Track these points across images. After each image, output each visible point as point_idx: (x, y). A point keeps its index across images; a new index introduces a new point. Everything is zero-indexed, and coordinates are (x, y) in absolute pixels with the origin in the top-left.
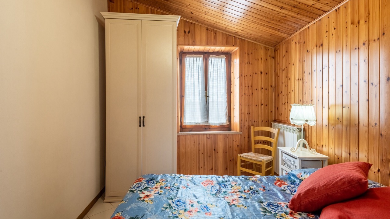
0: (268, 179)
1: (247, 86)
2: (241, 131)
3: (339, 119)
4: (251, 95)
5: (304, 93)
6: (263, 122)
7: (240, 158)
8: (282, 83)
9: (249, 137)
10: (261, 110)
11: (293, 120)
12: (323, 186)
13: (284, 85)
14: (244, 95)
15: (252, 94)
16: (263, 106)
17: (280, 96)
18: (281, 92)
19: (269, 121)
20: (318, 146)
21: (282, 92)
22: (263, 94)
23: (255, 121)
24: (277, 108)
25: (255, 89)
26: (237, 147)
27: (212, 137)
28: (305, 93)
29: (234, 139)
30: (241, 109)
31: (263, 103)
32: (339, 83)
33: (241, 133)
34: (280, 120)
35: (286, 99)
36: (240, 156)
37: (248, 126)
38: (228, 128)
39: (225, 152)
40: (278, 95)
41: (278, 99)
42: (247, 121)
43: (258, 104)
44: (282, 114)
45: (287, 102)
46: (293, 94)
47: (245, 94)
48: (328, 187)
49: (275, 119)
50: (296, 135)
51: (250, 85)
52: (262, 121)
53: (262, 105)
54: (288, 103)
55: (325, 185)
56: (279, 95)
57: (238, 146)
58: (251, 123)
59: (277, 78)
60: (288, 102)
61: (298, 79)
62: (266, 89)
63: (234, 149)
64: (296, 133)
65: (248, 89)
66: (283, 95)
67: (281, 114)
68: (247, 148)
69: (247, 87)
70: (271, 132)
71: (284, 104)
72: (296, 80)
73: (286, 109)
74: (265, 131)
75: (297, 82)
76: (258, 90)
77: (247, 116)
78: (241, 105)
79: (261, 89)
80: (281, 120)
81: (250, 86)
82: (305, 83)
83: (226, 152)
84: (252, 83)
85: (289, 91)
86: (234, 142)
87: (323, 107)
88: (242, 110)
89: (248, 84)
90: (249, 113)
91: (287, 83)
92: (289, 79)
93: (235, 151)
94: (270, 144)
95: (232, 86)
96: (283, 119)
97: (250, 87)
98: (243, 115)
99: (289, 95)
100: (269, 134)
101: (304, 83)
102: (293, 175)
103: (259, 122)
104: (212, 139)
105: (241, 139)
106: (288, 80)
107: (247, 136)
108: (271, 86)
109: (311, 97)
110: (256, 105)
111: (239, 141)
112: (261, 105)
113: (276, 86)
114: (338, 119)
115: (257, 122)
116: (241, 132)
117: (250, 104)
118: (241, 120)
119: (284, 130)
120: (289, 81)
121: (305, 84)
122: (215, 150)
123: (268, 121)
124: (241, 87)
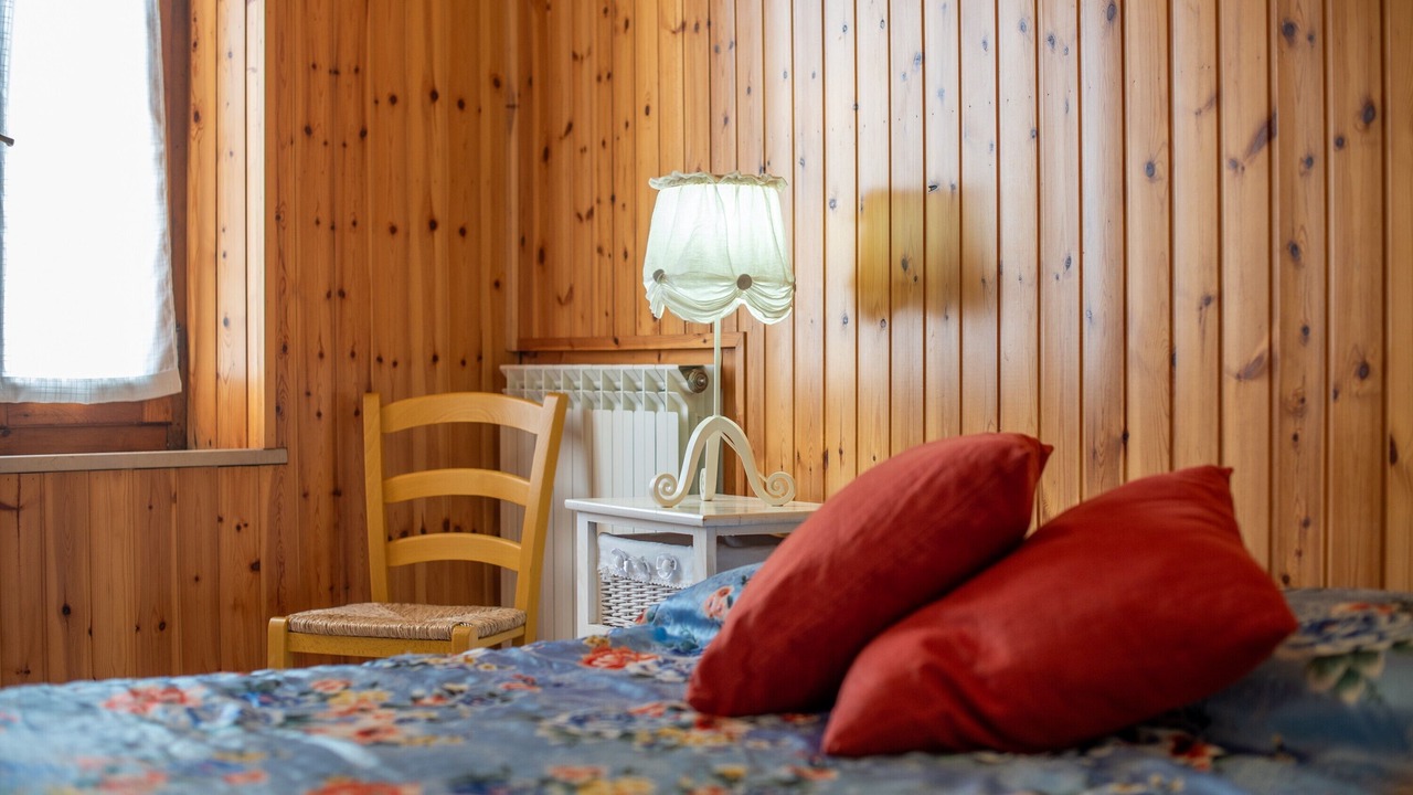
0: (538, 651)
1: (324, 63)
2: (278, 439)
3: (910, 266)
4: (353, 140)
5: (718, 120)
6: (440, 364)
7: (287, 640)
8: (575, 56)
9: (343, 491)
10: (428, 263)
11: (666, 286)
12: (854, 538)
13: (588, 70)
14: (299, 135)
15: (363, 134)
16: (438, 234)
17: (564, 153)
18: (570, 127)
19: (480, 358)
20: (803, 468)
21: (577, 126)
22: (439, 138)
23: (380, 360)
24: (540, 256)
25: (384, 100)
26: (247, 574)
27: (42, 498)
28: (726, 120)
29: (225, 511)
30: (281, 255)
31: (439, 214)
32: (907, 45)
33: (281, 456)
34: (558, 341)
35: (605, 175)
36: (289, 628)
37: (334, 396)
38: (166, 425)
39: (156, 622)
40: (546, 154)
41: (548, 182)
42: (327, 353)
43: (407, 224)
44: (571, 290)
45: (606, 198)
46: (647, 131)
47: (308, 131)
48: (878, 534)
49: (520, 341)
50: (675, 415)
51: (347, 61)
52: (435, 359)
53: (433, 225)
54: (619, 202)
55: (862, 532)
56: (554, 150)
57: (255, 567)
58: (352, 376)
59: (535, 19)
60: (613, 199)
61: (684, 25)
62: (461, 104)
63: (228, 599)
64: (675, 407)
65: (335, 87)
66: (583, 150)
67: (564, 292)
68: (325, 583)
69: (323, 76)
70: (495, 429)
71: (591, 213)
72: (666, 34)
73: (600, 250)
74: (455, 427)
75: (675, 48)
76: (406, 108)
77: (322, 312)
78: (278, 218)
79: (428, 98)
80: (570, 341)
81: (344, 69)
82: (724, 48)
83: (162, 626)
84: (360, 48)
85: (624, 111)
86: (227, 531)
87: (827, 204)
88: (290, 266)
89: (335, 48)
90: (342, 294)
91: (612, 53)
92: (621, 24)
93: (235, 607)
94: (488, 515)
95: (203, 58)
96: (580, 332)
97: (346, 78)
98: (294, 309)
99: (625, 142)
100: (485, 446)
101: (717, 50)
102: (683, 617)
103: (409, 364)
104: (42, 518)
105: (276, 507)
106: (615, 30)
107: (320, 484)
108: (497, 83)
109: (758, 146)
110: (393, 230)
111: (265, 519)
112: (426, 226)
113: (530, 82)
114: (905, 265)
115: (401, 365)
116: (281, 445)
117: (349, 220)
118: (280, 348)
119: (590, 404)
120: (624, 41)
121: (726, 57)
122: (66, 610)
123: (472, 361)
124: (278, 68)
